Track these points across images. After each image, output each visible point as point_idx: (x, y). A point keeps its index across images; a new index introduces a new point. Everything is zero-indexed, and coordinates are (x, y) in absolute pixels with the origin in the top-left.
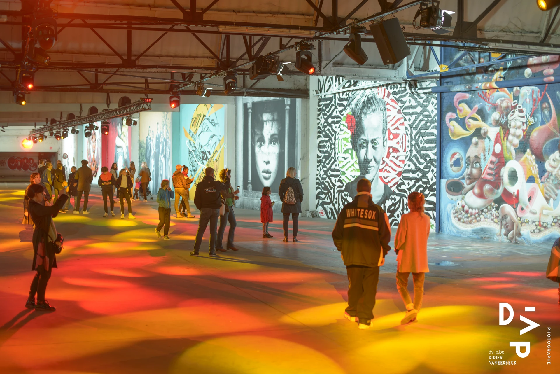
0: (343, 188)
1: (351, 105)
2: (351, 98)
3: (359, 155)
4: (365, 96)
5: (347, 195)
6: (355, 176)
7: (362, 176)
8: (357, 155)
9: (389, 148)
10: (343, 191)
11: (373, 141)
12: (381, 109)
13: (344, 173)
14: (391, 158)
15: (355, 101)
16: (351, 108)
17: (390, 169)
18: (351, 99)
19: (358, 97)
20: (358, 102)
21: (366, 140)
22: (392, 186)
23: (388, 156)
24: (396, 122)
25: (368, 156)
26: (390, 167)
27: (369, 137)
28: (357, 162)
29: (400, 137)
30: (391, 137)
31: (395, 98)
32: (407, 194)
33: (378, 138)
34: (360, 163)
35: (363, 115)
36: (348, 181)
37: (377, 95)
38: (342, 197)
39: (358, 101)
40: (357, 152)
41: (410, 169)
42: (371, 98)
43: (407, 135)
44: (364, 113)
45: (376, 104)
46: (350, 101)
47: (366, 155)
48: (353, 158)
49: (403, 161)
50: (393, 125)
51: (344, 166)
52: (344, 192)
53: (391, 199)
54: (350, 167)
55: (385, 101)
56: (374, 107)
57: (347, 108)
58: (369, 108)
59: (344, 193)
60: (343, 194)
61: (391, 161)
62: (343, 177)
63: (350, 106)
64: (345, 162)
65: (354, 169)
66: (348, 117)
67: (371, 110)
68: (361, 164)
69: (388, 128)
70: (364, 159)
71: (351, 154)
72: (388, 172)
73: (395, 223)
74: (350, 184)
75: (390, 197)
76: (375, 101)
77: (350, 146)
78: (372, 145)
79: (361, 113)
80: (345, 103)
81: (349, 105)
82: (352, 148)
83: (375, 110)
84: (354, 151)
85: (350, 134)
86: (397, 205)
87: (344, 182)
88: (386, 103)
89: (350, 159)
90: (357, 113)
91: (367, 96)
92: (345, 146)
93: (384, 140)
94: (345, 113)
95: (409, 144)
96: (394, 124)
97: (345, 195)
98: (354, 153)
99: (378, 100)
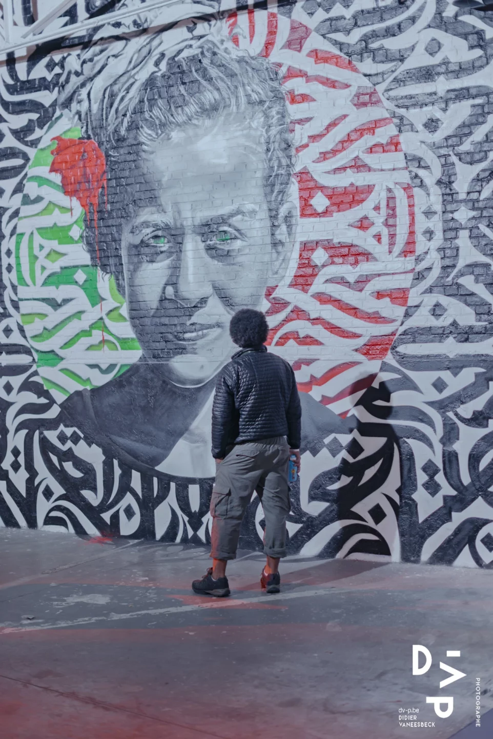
0: (53, 413)
1: (79, 102)
2: (77, 74)
3: (131, 286)
4: (155, 55)
5: (75, 439)
6: (112, 367)
7: (151, 362)
8: (119, 285)
9: (307, 247)
10: (52, 424)
11: (207, 229)
12: (254, 97)
13: (52, 357)
14: (318, 285)
15: (99, 84)
16: (79, 113)
17: (318, 332)
18: (75, 81)
19: (117, 67)
20: (116, 88)
21: (167, 228)
22: (331, 394)
23: (303, 281)
24: (348, 140)
25: (182, 287)
26: (317, 321)
27: (187, 213)
28: (124, 311)
29: (378, 196)
30: (320, 202)
31: (340, 45)
32: (431, 423)
33: (239, 212)
34: (137, 315)
35: (145, 134)
36: (74, 386)
37: (229, 45)
38: (46, 446)
39: (115, 82)
40: (118, 275)
41: (444, 322)
42: (195, 60)
43: (417, 191)
44: (152, 126)
45: (220, 84)
46: (69, 88)
47: (173, 281)
48: (96, 299)
49: (399, 296)
50: (324, 156)
51: (48, 332)
52: (56, 428)
53: (329, 447)
54: (86, 333)
55: (280, 65)
56: (209, 96)
57: (58, 113)
58: (179, 104)
59: (57, 432)
60: (52, 436)
61: (323, 299)
62: (46, 373)
63: (74, 106)
64: (55, 317)
65: (104, 341)
66: (62, 146)
67: (192, 109)
68: (147, 321)
69: (298, 168)
70: (162, 300)
71: (90, 288)
72: (309, 341)
73: (362, 541)
74: (88, 394)
75: (327, 440)
76: (213, 72)
77: (79, 254)
78: (202, 246)
79: (134, 127)
80: (45, 98)
81: (67, 104)
82: (88, 262)
83: (215, 108)
84: (100, 272)
85: (78, 210)
86: (369, 473)
87: (54, 393)
88: (283, 71)
89: (81, 300)
90: (111, 129)
91: (169, 55)
92: (53, 255)
93: (273, 217)
94: (47, 136)
95: (436, 223)
96: (334, 152)
97: (62, 438)
98: (105, 283)
99: (235, 67)
